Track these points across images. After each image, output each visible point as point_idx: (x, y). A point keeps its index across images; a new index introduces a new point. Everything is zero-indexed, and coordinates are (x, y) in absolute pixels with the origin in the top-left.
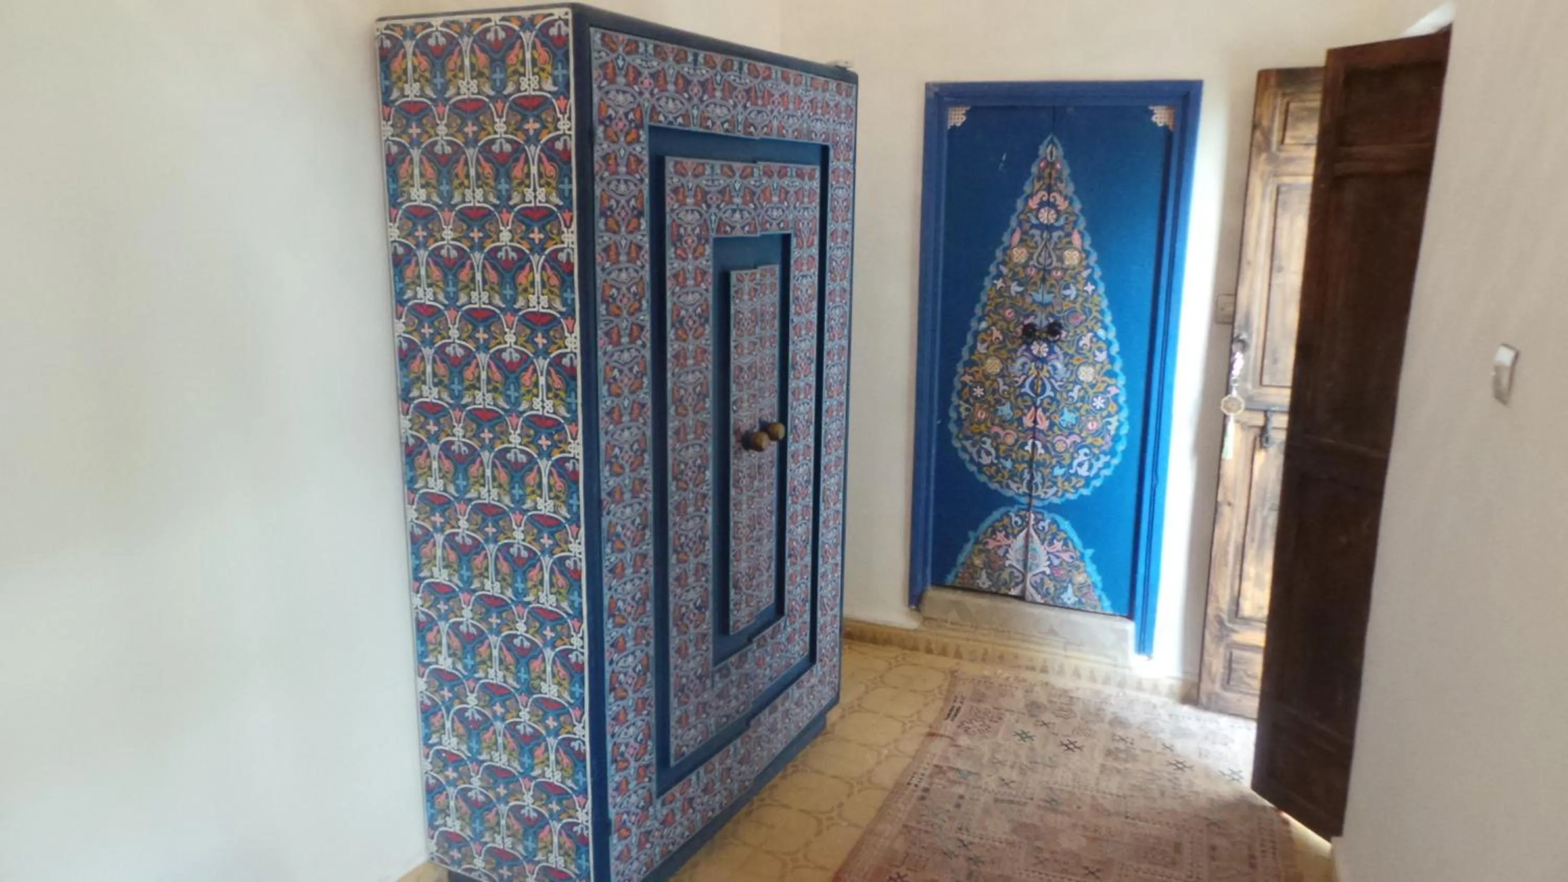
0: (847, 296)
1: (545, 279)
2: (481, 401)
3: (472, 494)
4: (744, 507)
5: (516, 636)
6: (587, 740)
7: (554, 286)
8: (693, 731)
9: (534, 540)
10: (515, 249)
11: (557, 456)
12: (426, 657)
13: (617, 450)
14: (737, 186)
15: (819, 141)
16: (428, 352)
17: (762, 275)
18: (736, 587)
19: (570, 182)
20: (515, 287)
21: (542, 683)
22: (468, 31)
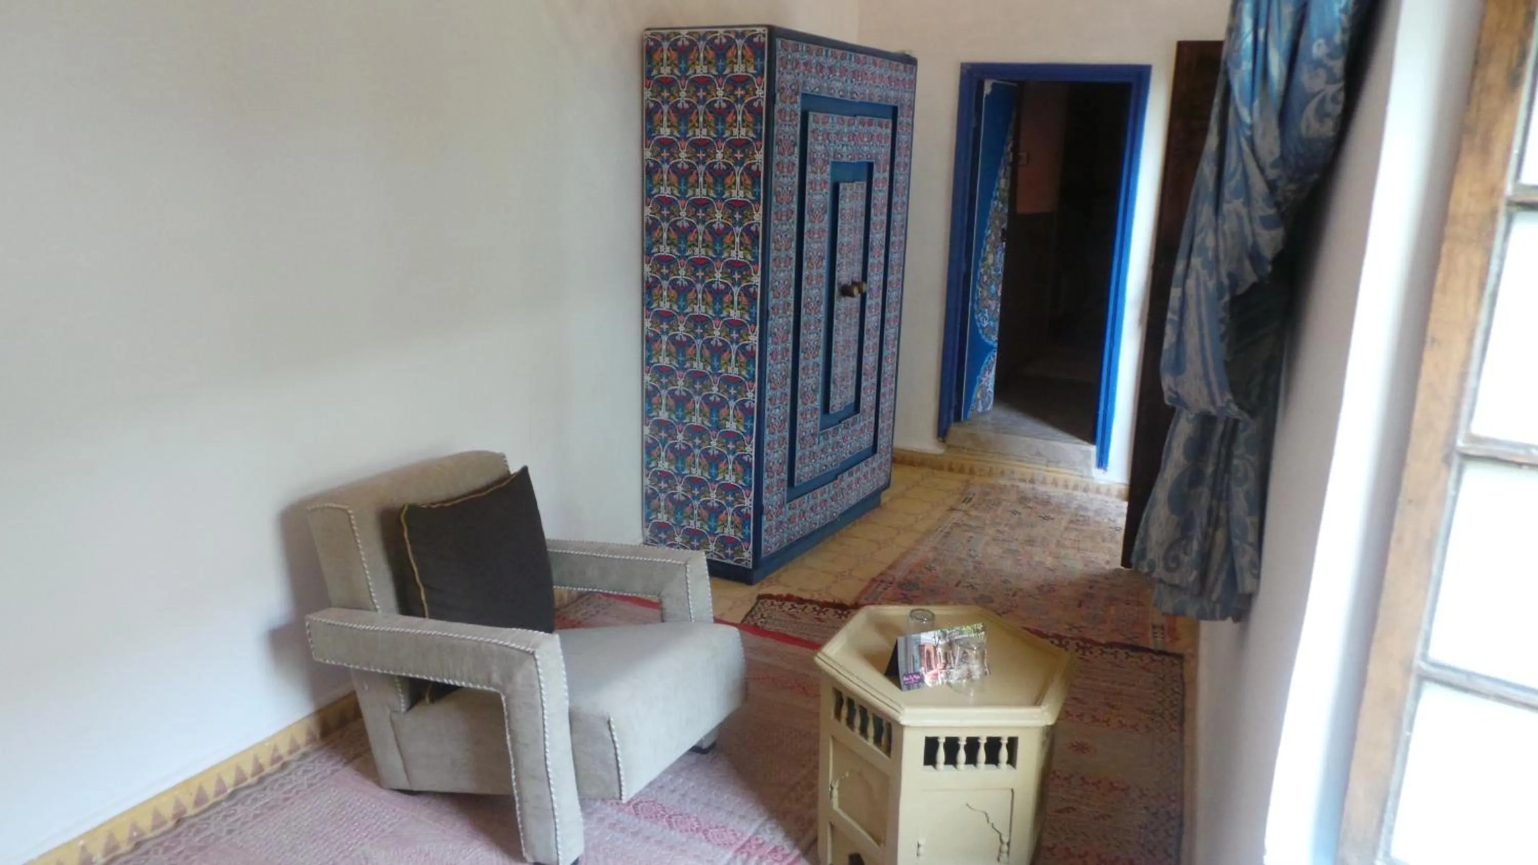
0: (905, 207)
1: (743, 180)
2: (698, 253)
3: (689, 310)
4: (841, 333)
5: (711, 395)
6: (753, 454)
7: (748, 185)
8: (807, 468)
9: (727, 335)
10: (725, 163)
11: (744, 284)
12: (651, 413)
13: (777, 283)
14: (846, 130)
15: (893, 104)
16: (665, 225)
17: (857, 187)
18: (834, 383)
19: (762, 125)
20: (723, 186)
21: (727, 422)
22: (703, 37)
